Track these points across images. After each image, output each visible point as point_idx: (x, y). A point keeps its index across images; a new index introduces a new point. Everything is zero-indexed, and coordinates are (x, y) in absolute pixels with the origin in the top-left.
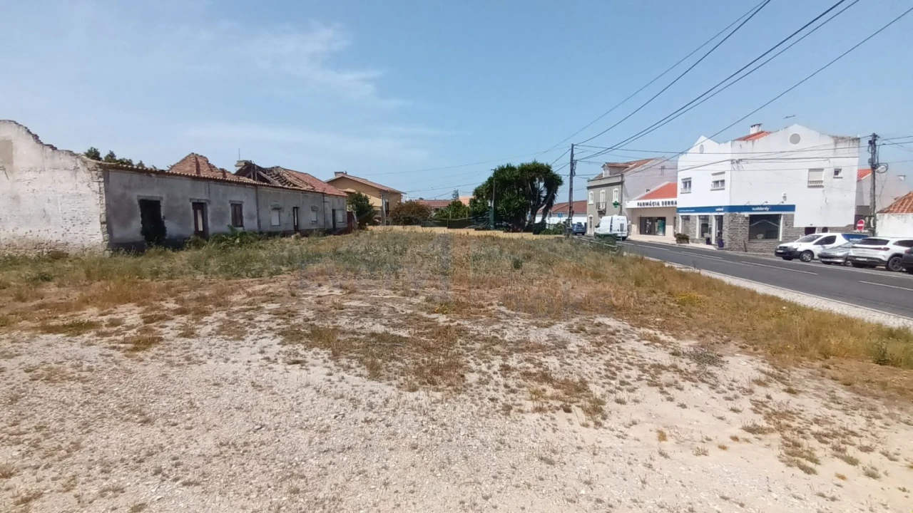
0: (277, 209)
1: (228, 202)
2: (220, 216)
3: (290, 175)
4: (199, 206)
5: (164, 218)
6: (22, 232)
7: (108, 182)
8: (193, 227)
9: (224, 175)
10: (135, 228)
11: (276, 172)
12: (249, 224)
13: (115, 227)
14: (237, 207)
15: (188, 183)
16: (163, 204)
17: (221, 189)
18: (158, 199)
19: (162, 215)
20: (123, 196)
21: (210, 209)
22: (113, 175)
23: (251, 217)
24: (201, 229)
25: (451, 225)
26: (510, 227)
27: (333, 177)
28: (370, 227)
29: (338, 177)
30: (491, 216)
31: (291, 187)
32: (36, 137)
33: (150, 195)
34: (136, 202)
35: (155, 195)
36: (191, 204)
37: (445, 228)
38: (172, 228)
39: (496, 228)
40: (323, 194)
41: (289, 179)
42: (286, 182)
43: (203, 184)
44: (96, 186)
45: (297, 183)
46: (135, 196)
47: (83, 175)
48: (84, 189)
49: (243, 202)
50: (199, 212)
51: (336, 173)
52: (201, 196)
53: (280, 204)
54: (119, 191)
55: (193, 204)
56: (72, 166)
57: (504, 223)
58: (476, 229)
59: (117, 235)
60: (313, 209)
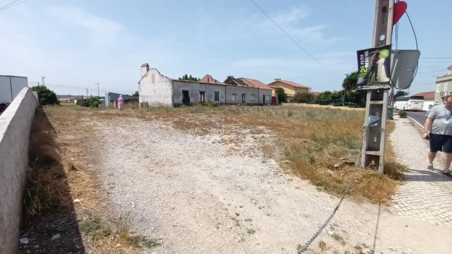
0: (235, 94)
1: (214, 91)
2: (210, 96)
3: (246, 81)
4: (202, 93)
6: (156, 100)
7: (173, 85)
8: (200, 100)
9: (216, 82)
10: (180, 99)
11: (240, 81)
12: (222, 100)
13: (175, 99)
14: (217, 94)
15: (199, 85)
16: (189, 92)
17: (211, 87)
18: (188, 90)
19: (189, 96)
20: (178, 89)
21: (206, 94)
22: (175, 83)
23: (222, 98)
24: (203, 101)
25: (322, 103)
26: (353, 105)
28: (283, 104)
29: (275, 81)
30: (343, 99)
31: (246, 86)
32: (159, 73)
33: (185, 89)
34: (181, 91)
36: (199, 92)
37: (318, 105)
38: (192, 100)
39: (346, 105)
40: (259, 89)
41: (246, 83)
42: (244, 84)
43: (204, 85)
44: (170, 86)
45: (248, 84)
46: (181, 90)
47: (168, 83)
48: (168, 88)
49: (219, 92)
50: (202, 95)
51: (275, 79)
52: (203, 89)
53: (236, 92)
54: (176, 88)
56: (166, 81)
57: (350, 103)
58: (335, 106)
59: (175, 101)
60: (252, 95)
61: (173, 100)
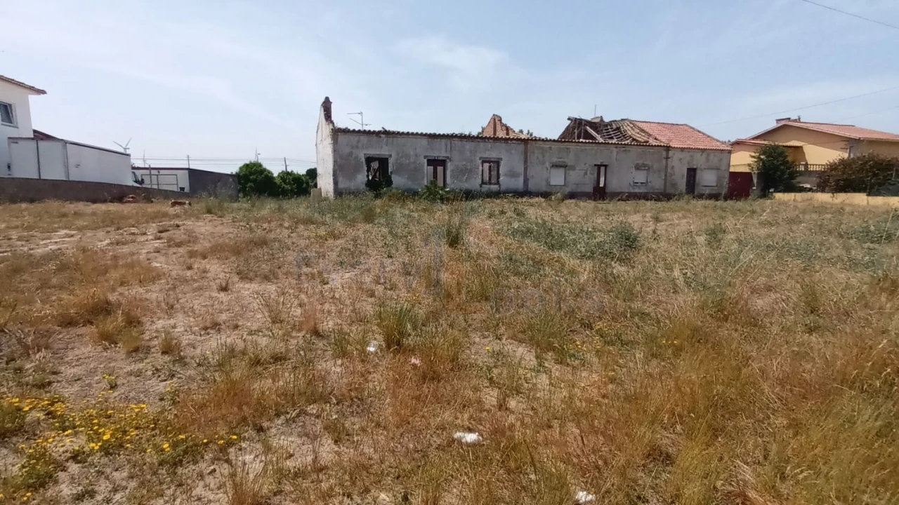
0: (563, 166)
1: (478, 158)
2: (464, 172)
3: (635, 127)
4: (434, 162)
5: (391, 172)
7: (337, 142)
10: (360, 180)
12: (510, 182)
13: (340, 179)
15: (424, 141)
16: (391, 161)
17: (469, 145)
18: (387, 157)
19: (390, 170)
20: (351, 154)
21: (449, 164)
22: (341, 137)
23: (513, 174)
27: (773, 125)
29: (779, 125)
33: (378, 153)
34: (363, 160)
35: (383, 153)
36: (426, 160)
38: (400, 181)
40: (668, 148)
41: (630, 132)
42: (625, 136)
44: (331, 147)
45: (637, 136)
46: (362, 154)
49: (501, 159)
52: (439, 153)
53: (569, 160)
54: (347, 150)
55: (428, 160)
59: (341, 186)
60: (638, 168)
61: (336, 183)
